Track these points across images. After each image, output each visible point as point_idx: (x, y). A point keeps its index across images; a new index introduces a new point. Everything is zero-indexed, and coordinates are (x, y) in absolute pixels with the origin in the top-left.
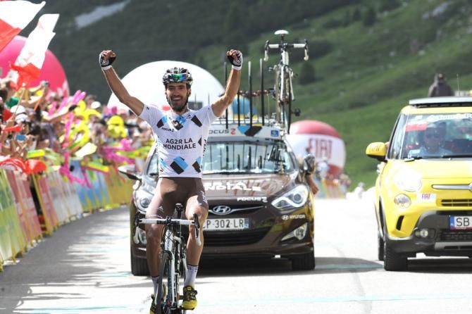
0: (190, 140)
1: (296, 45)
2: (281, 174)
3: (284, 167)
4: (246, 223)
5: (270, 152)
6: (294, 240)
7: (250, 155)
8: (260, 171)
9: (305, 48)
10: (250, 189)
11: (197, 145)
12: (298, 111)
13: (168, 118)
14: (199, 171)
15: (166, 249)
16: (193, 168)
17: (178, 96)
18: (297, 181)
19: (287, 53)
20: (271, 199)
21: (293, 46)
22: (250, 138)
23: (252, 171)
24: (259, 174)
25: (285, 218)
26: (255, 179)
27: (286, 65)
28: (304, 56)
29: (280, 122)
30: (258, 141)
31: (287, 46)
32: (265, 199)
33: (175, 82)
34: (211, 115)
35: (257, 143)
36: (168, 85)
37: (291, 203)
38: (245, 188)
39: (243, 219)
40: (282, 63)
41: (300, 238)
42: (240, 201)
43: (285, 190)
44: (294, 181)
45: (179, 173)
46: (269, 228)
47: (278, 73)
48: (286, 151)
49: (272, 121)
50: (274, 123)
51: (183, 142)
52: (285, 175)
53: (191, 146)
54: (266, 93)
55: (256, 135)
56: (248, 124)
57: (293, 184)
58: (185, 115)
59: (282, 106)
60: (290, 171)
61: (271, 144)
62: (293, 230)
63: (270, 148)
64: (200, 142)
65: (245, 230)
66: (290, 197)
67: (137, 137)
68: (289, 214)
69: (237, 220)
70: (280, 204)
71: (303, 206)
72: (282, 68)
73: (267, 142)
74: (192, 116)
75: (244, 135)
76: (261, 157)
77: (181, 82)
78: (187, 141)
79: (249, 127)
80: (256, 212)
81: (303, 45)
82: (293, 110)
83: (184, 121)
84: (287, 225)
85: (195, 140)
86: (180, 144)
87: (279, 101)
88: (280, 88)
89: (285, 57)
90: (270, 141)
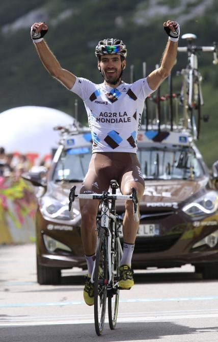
0: (125, 114)
1: (205, 49)
2: (191, 180)
3: (194, 173)
4: (156, 229)
5: (177, 159)
6: (206, 247)
7: (158, 161)
8: (170, 177)
9: (214, 51)
10: (159, 195)
11: (132, 119)
12: (206, 117)
13: (101, 91)
14: (134, 146)
15: (102, 225)
16: (128, 143)
17: (113, 69)
18: (208, 188)
19: (196, 57)
20: (182, 205)
21: (201, 50)
22: (157, 145)
23: (161, 177)
24: (167, 180)
25: (196, 224)
26: (162, 186)
27: (194, 69)
28: (213, 59)
29: (188, 128)
30: (165, 147)
31: (196, 50)
32: (175, 205)
33: (109, 54)
34: (146, 88)
35: (165, 150)
36: (102, 57)
37: (202, 209)
38: (155, 194)
39: (153, 225)
40: (190, 68)
41: (211, 245)
42: (150, 207)
43: (195, 197)
44: (204, 188)
45: (113, 148)
46: (180, 235)
47: (186, 77)
48: (195, 157)
49: (180, 127)
50: (182, 129)
51: (118, 115)
52: (194, 181)
53: (126, 120)
54: (174, 97)
55: (164, 141)
56: (155, 130)
57: (203, 191)
58: (120, 88)
59: (190, 112)
60: (200, 178)
61: (179, 150)
62: (205, 236)
63: (178, 154)
64: (135, 116)
65: (155, 237)
66: (201, 203)
67: (7, 177)
68: (200, 221)
69: (147, 227)
70: (190, 210)
71: (214, 213)
72: (191, 72)
73: (174, 149)
74: (127, 90)
75: (151, 141)
76: (169, 164)
77: (116, 54)
78: (122, 114)
79: (157, 133)
80: (167, 218)
81: (212, 48)
82: (202, 116)
83: (119, 94)
84: (198, 232)
85: (130, 114)
86: (115, 118)
87: (187, 107)
88: (188, 94)
89: (193, 60)
90: (177, 148)
